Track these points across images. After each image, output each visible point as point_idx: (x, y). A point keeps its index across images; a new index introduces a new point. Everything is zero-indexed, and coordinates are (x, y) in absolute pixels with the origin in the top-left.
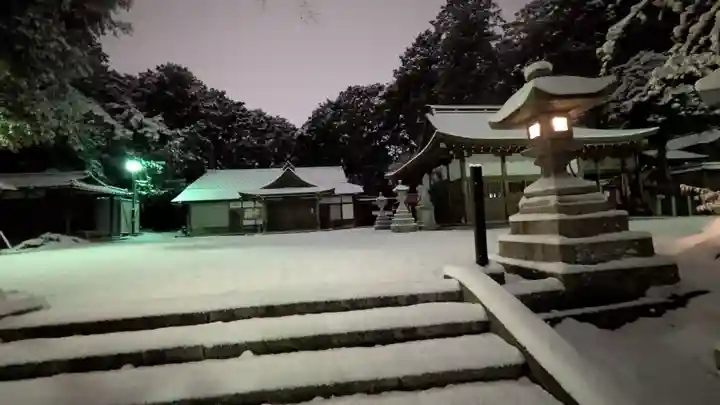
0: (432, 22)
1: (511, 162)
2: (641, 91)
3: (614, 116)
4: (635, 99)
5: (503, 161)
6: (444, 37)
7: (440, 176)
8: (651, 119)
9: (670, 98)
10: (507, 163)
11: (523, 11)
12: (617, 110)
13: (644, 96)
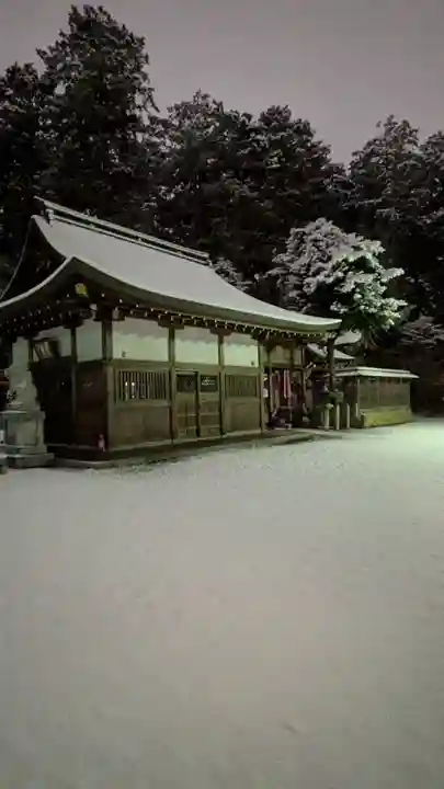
0: (41, 53)
1: (183, 339)
2: (324, 269)
3: (293, 294)
4: (321, 278)
5: (172, 337)
6: (60, 90)
7: (54, 345)
8: (333, 308)
9: (353, 286)
10: (177, 341)
11: (177, 108)
12: (299, 287)
13: (328, 276)
